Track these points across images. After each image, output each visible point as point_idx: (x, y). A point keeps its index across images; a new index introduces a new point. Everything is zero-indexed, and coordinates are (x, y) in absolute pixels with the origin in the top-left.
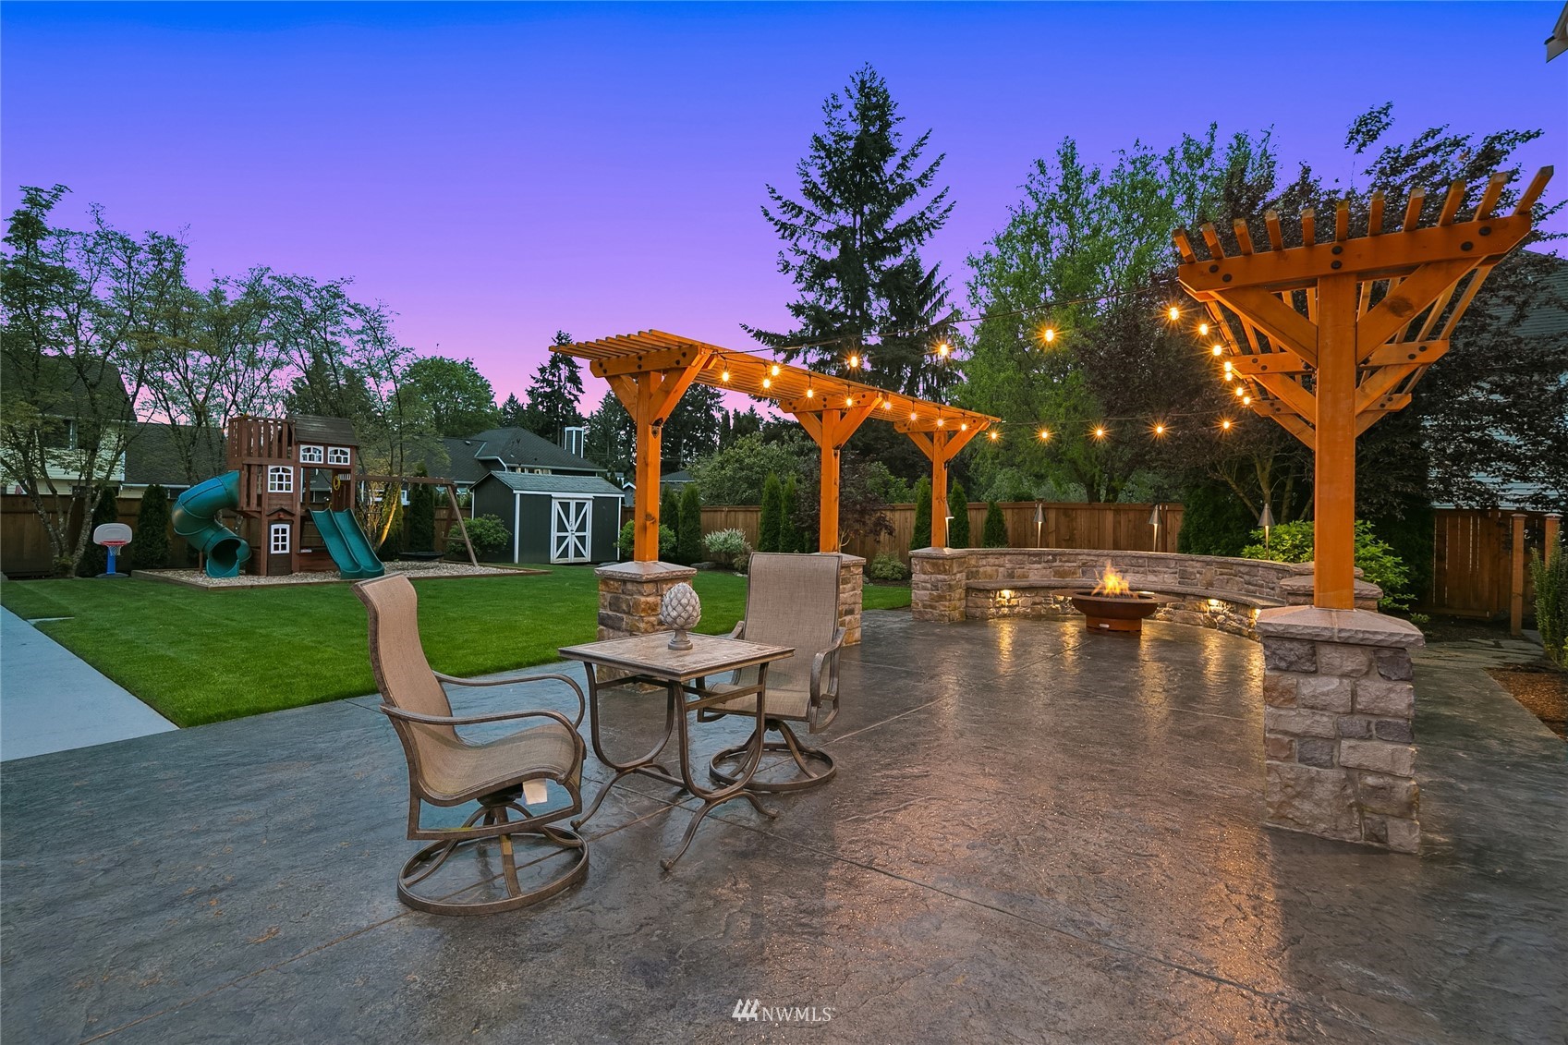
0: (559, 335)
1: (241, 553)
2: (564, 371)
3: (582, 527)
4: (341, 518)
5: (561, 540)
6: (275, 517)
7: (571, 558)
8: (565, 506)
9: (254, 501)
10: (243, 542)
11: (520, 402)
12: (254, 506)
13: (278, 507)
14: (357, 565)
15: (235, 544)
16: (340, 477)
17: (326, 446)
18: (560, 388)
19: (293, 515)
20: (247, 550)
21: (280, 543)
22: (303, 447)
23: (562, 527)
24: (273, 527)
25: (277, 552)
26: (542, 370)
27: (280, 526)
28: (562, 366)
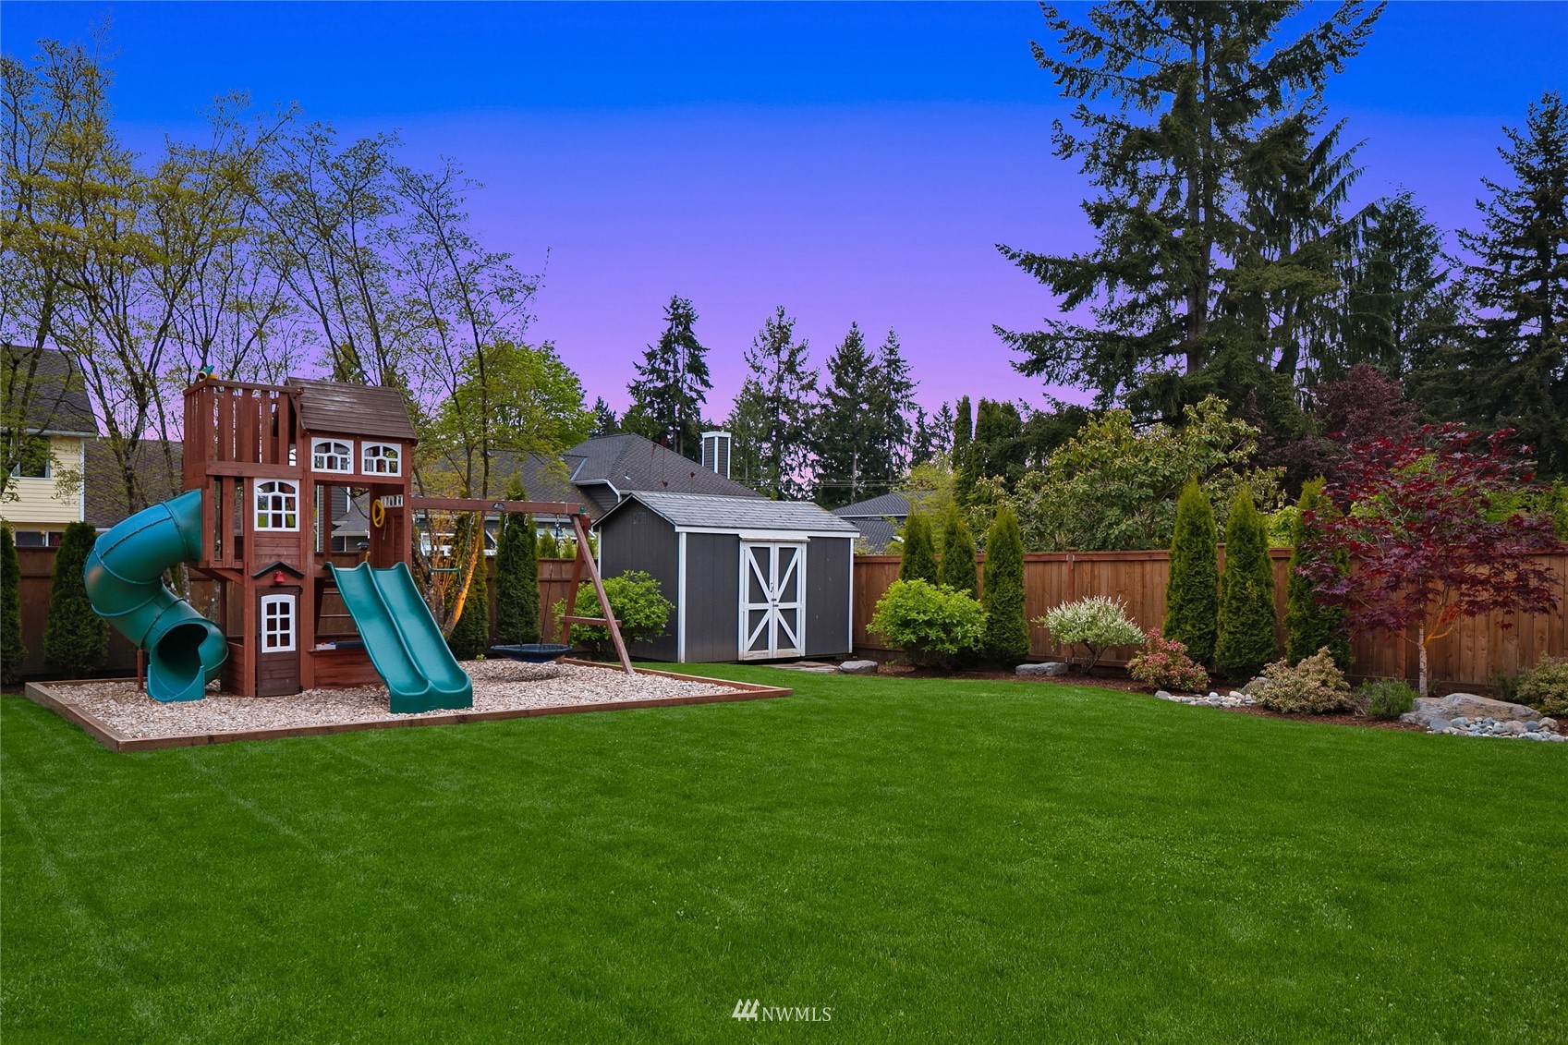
0: (675, 302)
1: (208, 651)
2: (683, 356)
3: (790, 595)
4: (388, 581)
5: (756, 616)
6: (267, 581)
7: (773, 651)
8: (762, 554)
9: (230, 550)
10: (213, 630)
11: (611, 409)
12: (229, 560)
13: (273, 561)
14: (421, 680)
15: (196, 634)
16: (384, 503)
17: (358, 438)
18: (677, 381)
19: (299, 576)
20: (220, 646)
21: (278, 632)
22: (316, 441)
23: (756, 594)
24: (266, 600)
25: (272, 650)
26: (651, 356)
27: (278, 599)
28: (679, 349)
